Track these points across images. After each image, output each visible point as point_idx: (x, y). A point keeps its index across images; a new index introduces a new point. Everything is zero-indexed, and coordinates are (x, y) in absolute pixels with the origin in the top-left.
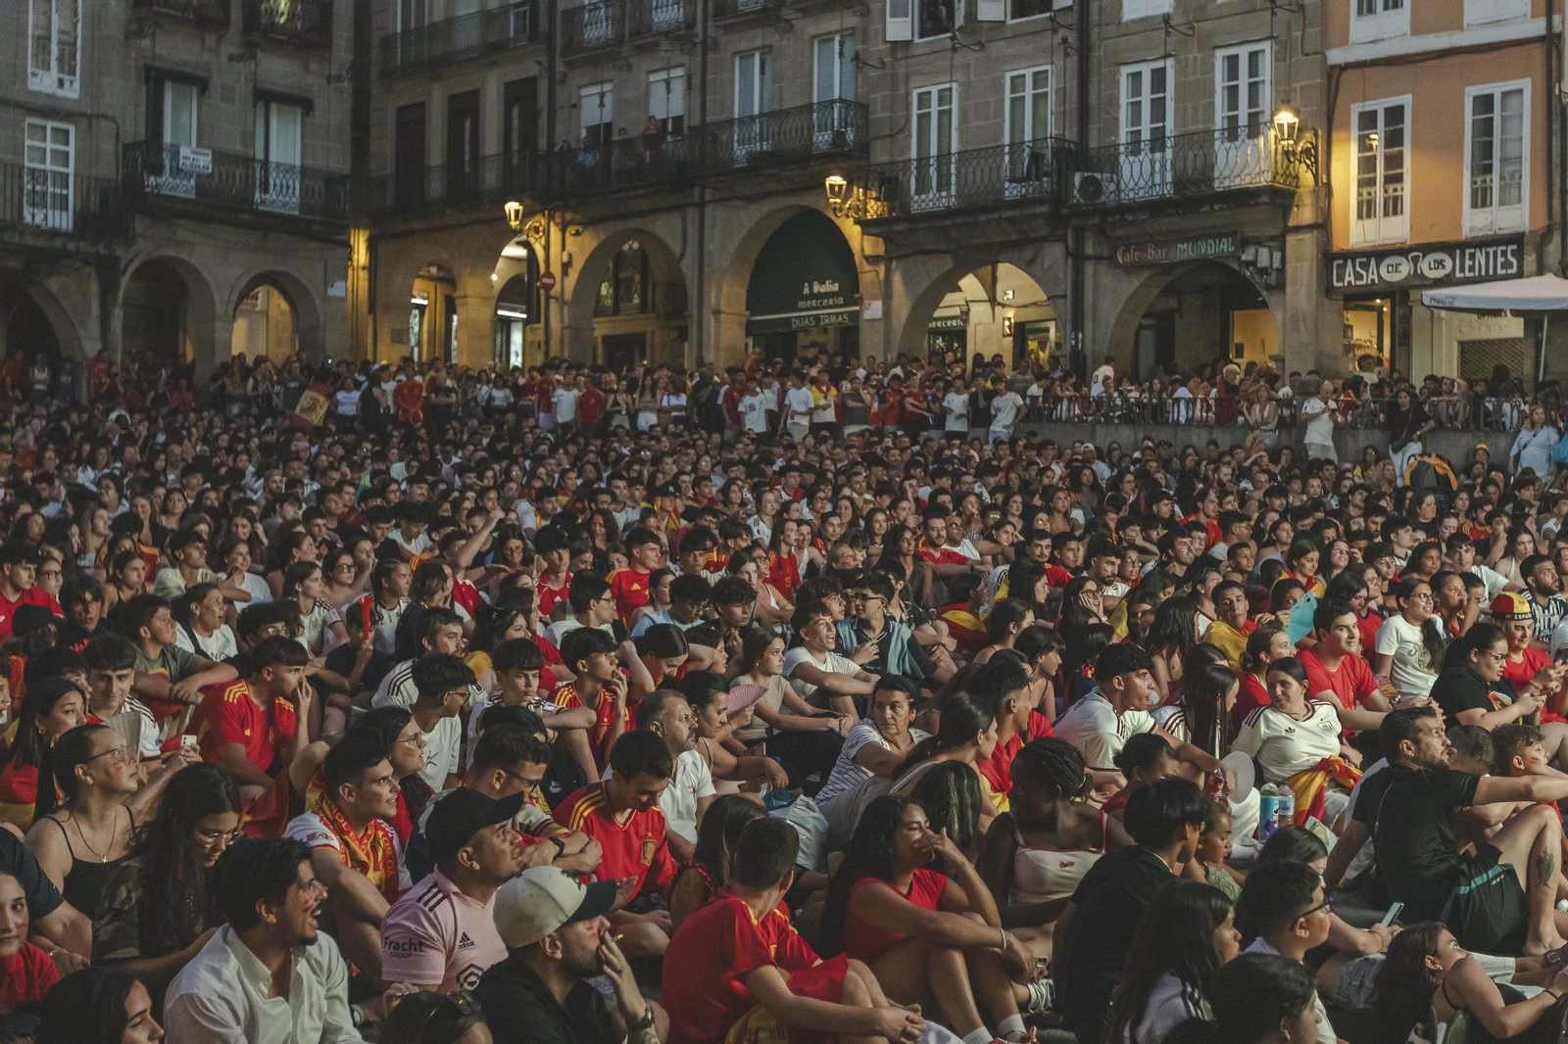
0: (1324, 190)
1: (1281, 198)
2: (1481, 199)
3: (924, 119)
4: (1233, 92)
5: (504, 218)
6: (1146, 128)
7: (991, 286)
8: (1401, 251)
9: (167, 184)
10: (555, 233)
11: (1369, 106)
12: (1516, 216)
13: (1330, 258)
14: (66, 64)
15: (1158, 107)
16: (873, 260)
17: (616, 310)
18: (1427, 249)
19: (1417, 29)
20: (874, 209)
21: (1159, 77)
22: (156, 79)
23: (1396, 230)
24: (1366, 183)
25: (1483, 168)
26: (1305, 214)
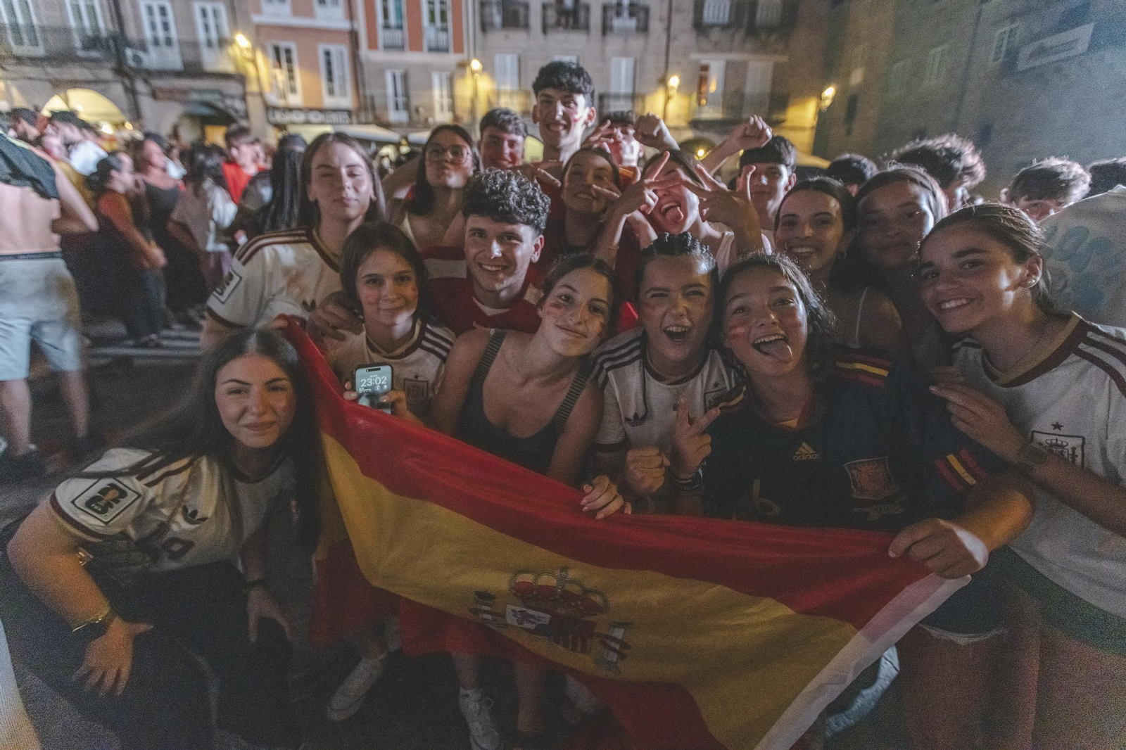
0: (259, 80)
1: (241, 78)
4: (206, 24)
6: (161, 34)
8: (300, 109)
12: (347, 102)
13: (268, 108)
15: (166, 26)
18: (311, 110)
19: (294, 15)
23: (298, 100)
25: (330, 80)
26: (253, 87)
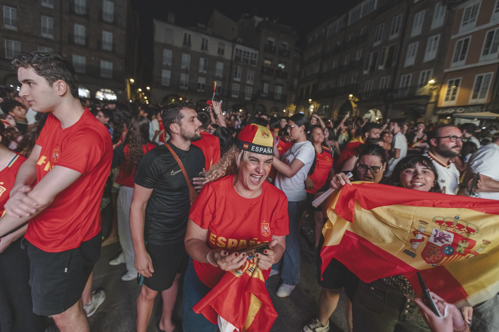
0: (438, 96)
1: (428, 97)
2: (475, 97)
3: (367, 87)
4: (422, 79)
5: (308, 102)
6: (405, 86)
7: (376, 113)
8: (453, 107)
9: (262, 95)
10: (316, 104)
11: (452, 80)
12: (483, 100)
13: (436, 108)
14: (252, 80)
15: (407, 82)
16: (355, 108)
17: (325, 115)
19: (467, 63)
20: (357, 100)
21: (409, 77)
22: (263, 82)
23: (453, 103)
24: (448, 94)
25: (477, 90)
26: (433, 100)
